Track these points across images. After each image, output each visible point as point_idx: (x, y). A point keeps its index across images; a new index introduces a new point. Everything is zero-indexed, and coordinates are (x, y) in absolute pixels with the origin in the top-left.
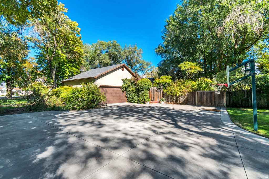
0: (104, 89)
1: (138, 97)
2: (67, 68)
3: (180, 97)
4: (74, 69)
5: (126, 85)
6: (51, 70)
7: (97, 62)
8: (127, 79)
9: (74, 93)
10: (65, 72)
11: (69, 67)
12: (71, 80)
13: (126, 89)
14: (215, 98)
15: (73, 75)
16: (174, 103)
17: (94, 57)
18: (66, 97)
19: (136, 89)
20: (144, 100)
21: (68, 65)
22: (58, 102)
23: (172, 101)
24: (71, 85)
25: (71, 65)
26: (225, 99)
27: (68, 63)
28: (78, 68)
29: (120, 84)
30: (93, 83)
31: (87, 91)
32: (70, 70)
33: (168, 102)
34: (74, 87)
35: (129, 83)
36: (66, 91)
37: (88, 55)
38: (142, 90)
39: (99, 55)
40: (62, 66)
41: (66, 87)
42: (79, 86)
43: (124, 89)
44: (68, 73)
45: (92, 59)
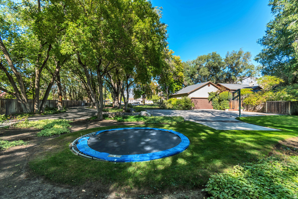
0: (196, 99)
1: (220, 105)
2: (174, 85)
3: (258, 106)
4: (178, 86)
5: (211, 97)
6: (166, 89)
7: (196, 76)
8: (212, 92)
9: (177, 102)
10: (173, 89)
11: (175, 85)
12: (176, 94)
13: (211, 100)
14: (281, 108)
15: (178, 91)
16: (252, 111)
17: (194, 72)
18: (174, 104)
19: (219, 100)
20: (224, 107)
21: (174, 84)
22: (171, 107)
23: (251, 109)
24: (176, 97)
25: (176, 84)
26: (289, 108)
27: (174, 83)
28: (181, 85)
29: (207, 96)
30: (188, 96)
31: (184, 101)
32: (176, 87)
33: (247, 110)
34: (178, 98)
35: (214, 95)
36: (174, 101)
37: (189, 71)
38: (223, 100)
39: (198, 69)
40: (171, 85)
41: (174, 98)
42: (180, 98)
43: (210, 99)
44: (175, 89)
45: (192, 74)
